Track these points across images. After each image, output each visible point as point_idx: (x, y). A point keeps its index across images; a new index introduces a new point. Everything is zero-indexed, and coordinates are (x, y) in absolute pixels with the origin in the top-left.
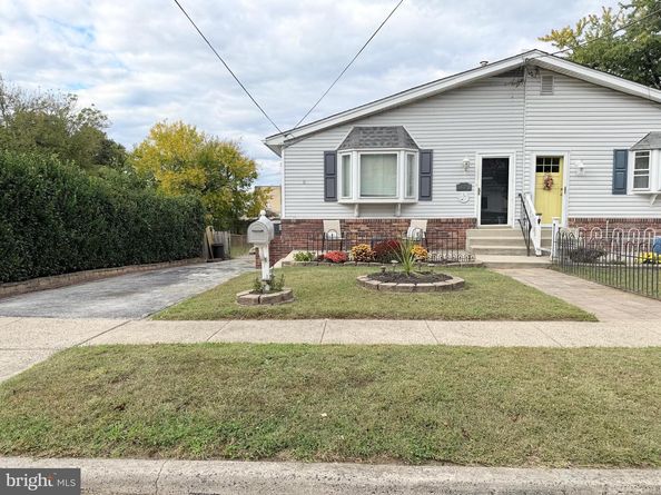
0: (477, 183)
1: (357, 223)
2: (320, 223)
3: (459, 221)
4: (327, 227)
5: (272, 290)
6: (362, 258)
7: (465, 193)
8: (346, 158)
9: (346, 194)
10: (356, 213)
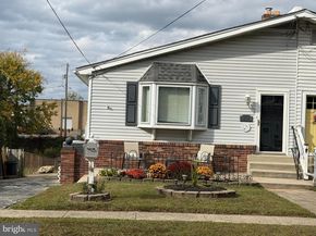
0: (257, 116)
1: (154, 145)
2: (121, 144)
3: (241, 148)
4: (127, 148)
5: (96, 192)
6: (159, 175)
7: (248, 124)
8: (146, 89)
9: (144, 119)
10: (153, 137)
